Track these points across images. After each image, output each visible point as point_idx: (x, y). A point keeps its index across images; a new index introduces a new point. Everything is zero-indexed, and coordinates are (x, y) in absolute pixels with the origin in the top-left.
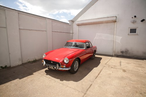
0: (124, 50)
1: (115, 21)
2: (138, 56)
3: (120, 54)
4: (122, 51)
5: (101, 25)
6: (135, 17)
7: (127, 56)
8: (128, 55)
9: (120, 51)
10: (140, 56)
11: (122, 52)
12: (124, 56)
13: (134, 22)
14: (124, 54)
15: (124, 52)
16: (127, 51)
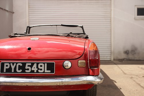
0: (129, 47)
3: (124, 56)
4: (126, 50)
7: (136, 59)
8: (137, 57)
9: (122, 50)
11: (127, 52)
12: (130, 60)
14: (131, 56)
15: (130, 51)
16: (134, 51)
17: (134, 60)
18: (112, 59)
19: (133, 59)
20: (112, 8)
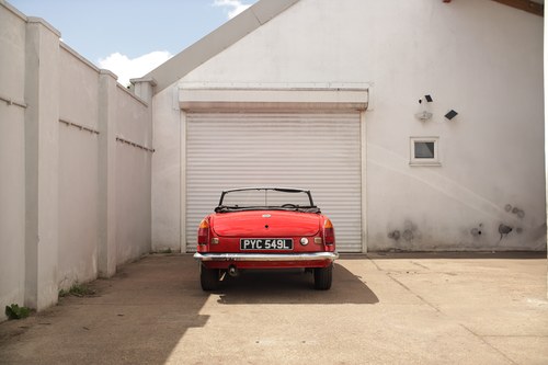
0: (399, 225)
1: (361, 109)
2: (449, 247)
3: (388, 243)
4: (393, 229)
5: (304, 118)
6: (429, 99)
7: (414, 249)
8: (416, 245)
9: (385, 231)
10: (453, 246)
11: (394, 235)
12: (402, 252)
13: (425, 118)
14: (403, 244)
15: (401, 233)
16: (410, 231)
17: (411, 252)
18: (365, 250)
19: (408, 249)
20: (363, 144)
